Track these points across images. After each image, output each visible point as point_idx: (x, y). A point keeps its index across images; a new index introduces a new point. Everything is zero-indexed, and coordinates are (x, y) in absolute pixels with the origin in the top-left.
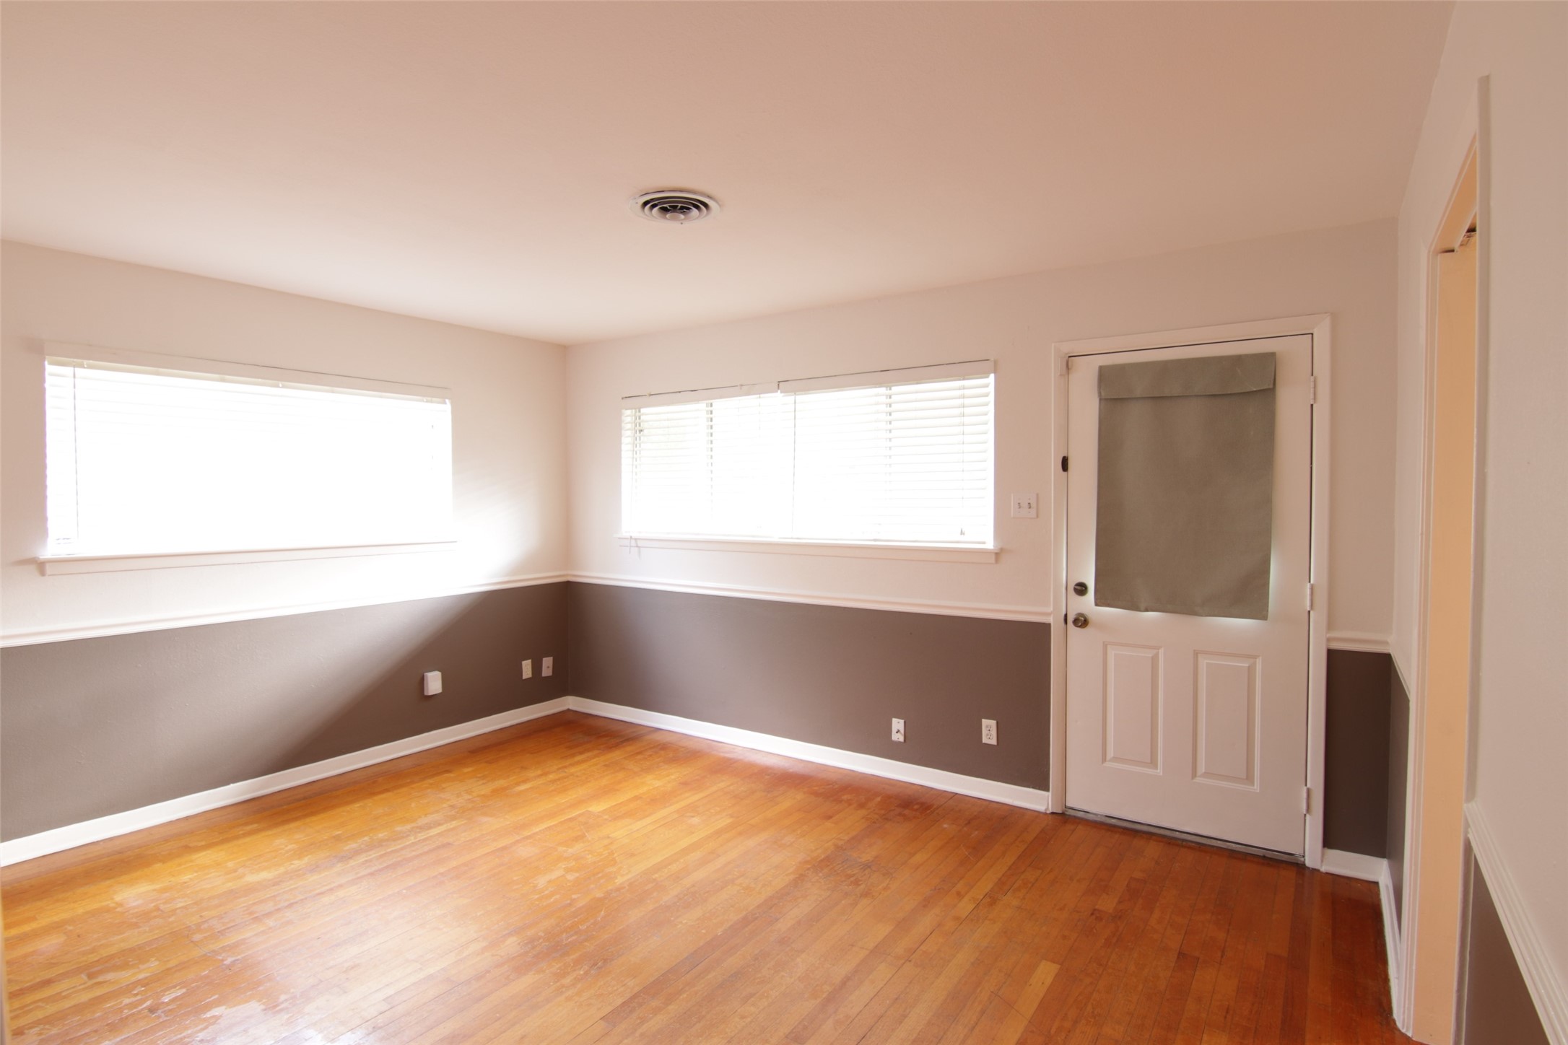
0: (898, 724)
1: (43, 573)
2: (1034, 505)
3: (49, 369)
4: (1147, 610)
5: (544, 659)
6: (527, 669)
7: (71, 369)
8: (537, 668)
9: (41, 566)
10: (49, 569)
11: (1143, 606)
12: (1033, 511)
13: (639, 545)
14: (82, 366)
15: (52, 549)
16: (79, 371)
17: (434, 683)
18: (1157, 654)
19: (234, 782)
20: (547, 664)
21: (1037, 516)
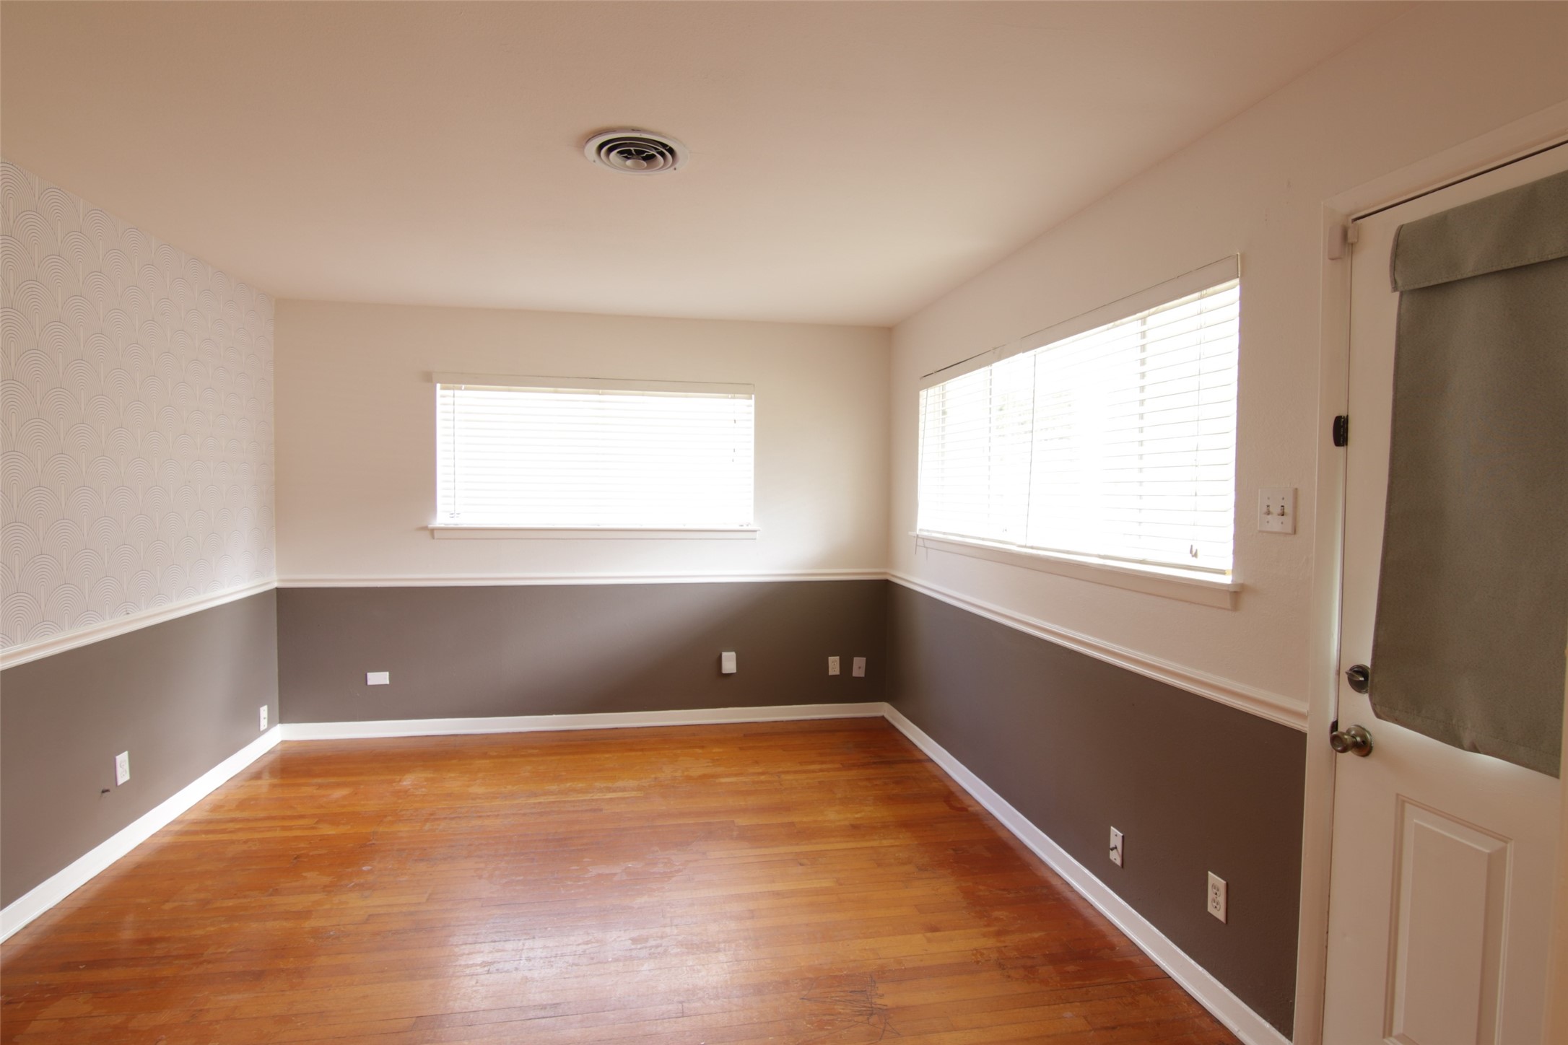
0: (1116, 837)
1: (433, 537)
2: (1288, 510)
3: (439, 391)
4: (1475, 749)
5: (855, 658)
6: (834, 666)
7: (452, 391)
8: (846, 666)
9: (432, 531)
10: (436, 534)
11: (1467, 738)
12: (1288, 519)
13: (926, 546)
14: (460, 389)
15: (442, 519)
16: (458, 393)
17: (729, 663)
18: (1504, 850)
19: (556, 714)
20: (859, 667)
21: (1295, 532)
